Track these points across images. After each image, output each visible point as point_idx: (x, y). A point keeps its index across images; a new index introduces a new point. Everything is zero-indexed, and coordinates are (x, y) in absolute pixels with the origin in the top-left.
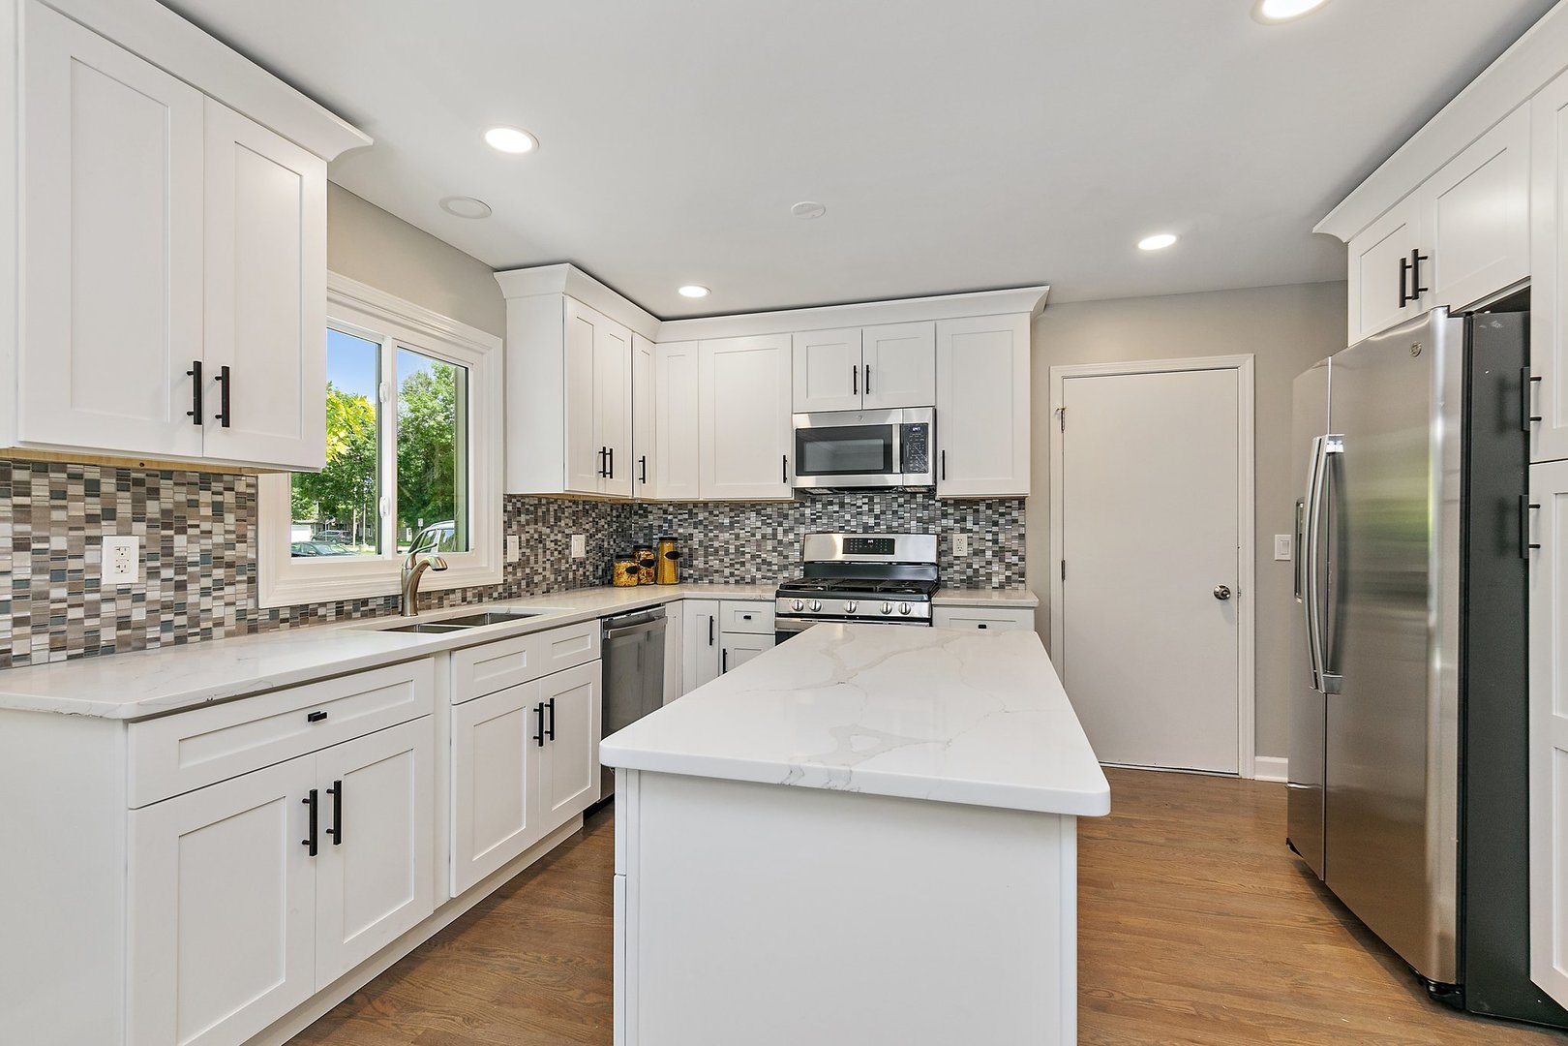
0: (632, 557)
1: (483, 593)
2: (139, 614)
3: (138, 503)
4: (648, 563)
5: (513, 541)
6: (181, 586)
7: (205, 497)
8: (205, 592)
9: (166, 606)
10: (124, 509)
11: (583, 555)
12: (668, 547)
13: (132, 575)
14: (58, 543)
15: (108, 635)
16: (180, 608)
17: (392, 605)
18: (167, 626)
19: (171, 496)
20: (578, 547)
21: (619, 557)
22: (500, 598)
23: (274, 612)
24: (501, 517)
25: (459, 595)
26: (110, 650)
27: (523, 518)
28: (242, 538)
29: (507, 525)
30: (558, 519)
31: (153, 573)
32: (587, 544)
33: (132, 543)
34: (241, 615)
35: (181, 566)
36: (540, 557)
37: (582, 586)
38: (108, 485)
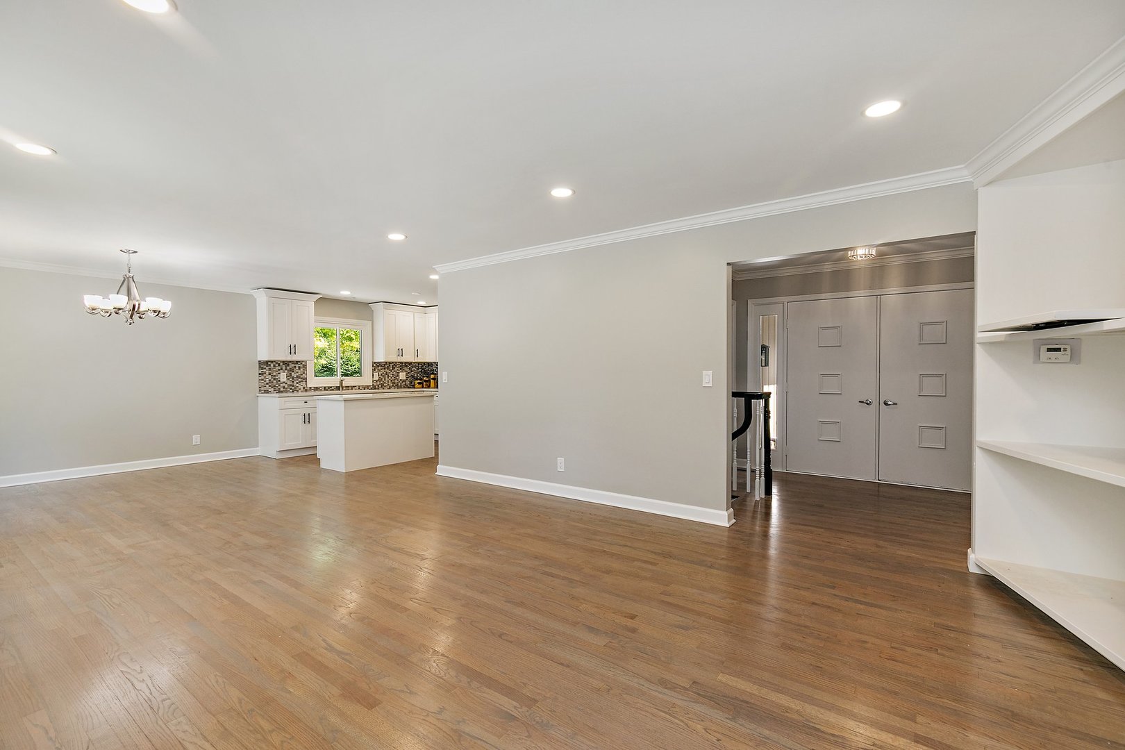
0: (421, 379)
1: (368, 387)
2: (286, 386)
3: (286, 367)
4: (425, 381)
5: (376, 374)
6: (293, 382)
7: (297, 365)
8: (297, 383)
9: (291, 385)
10: (284, 368)
11: (405, 378)
12: (432, 376)
13: (285, 380)
14: (274, 374)
15: (282, 389)
16: (293, 386)
17: (338, 388)
18: (291, 389)
19: (291, 365)
20: (402, 376)
21: (417, 379)
22: (371, 389)
23: (310, 388)
24: (371, 368)
25: (357, 388)
26: (282, 392)
27: (380, 368)
28: (304, 373)
29: (374, 370)
30: (393, 368)
31: (288, 379)
32: (407, 375)
33: (285, 374)
34: (304, 388)
35: (293, 378)
36: (387, 379)
37: (404, 387)
38: (281, 364)
